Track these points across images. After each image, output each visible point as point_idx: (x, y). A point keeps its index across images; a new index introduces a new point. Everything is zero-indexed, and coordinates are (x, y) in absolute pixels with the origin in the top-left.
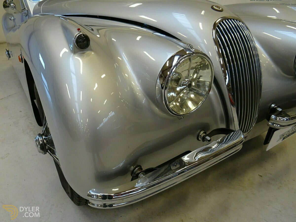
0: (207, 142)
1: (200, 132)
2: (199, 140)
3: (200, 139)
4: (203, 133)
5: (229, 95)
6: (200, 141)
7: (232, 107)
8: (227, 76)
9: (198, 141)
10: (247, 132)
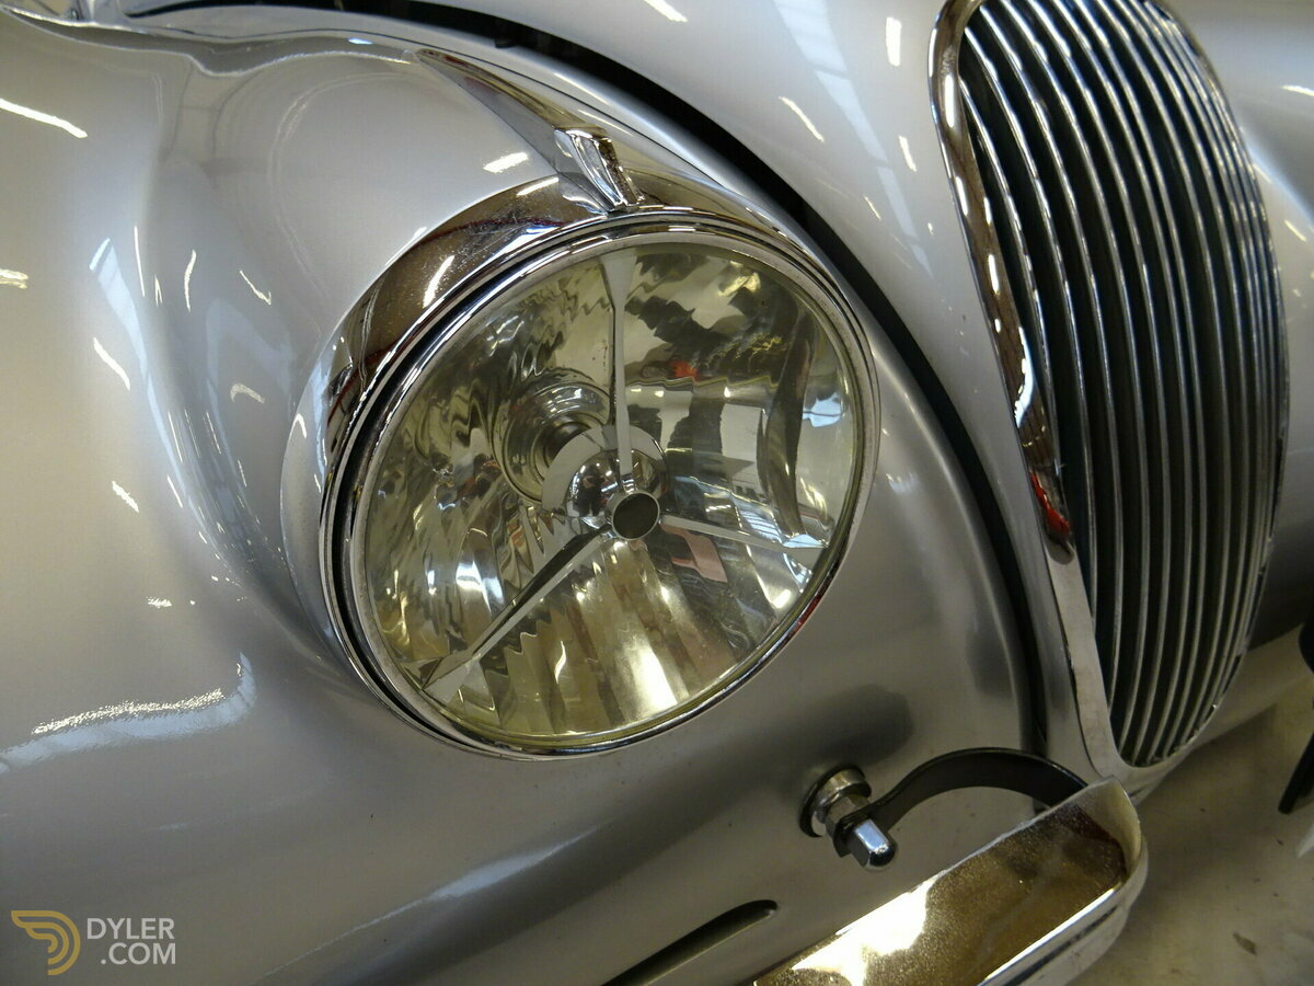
0: (868, 865)
1: (824, 780)
2: (815, 835)
3: (817, 826)
4: (847, 792)
5: (1034, 485)
6: (820, 839)
7: (1051, 561)
8: (1026, 366)
9: (806, 837)
10: (1172, 751)
